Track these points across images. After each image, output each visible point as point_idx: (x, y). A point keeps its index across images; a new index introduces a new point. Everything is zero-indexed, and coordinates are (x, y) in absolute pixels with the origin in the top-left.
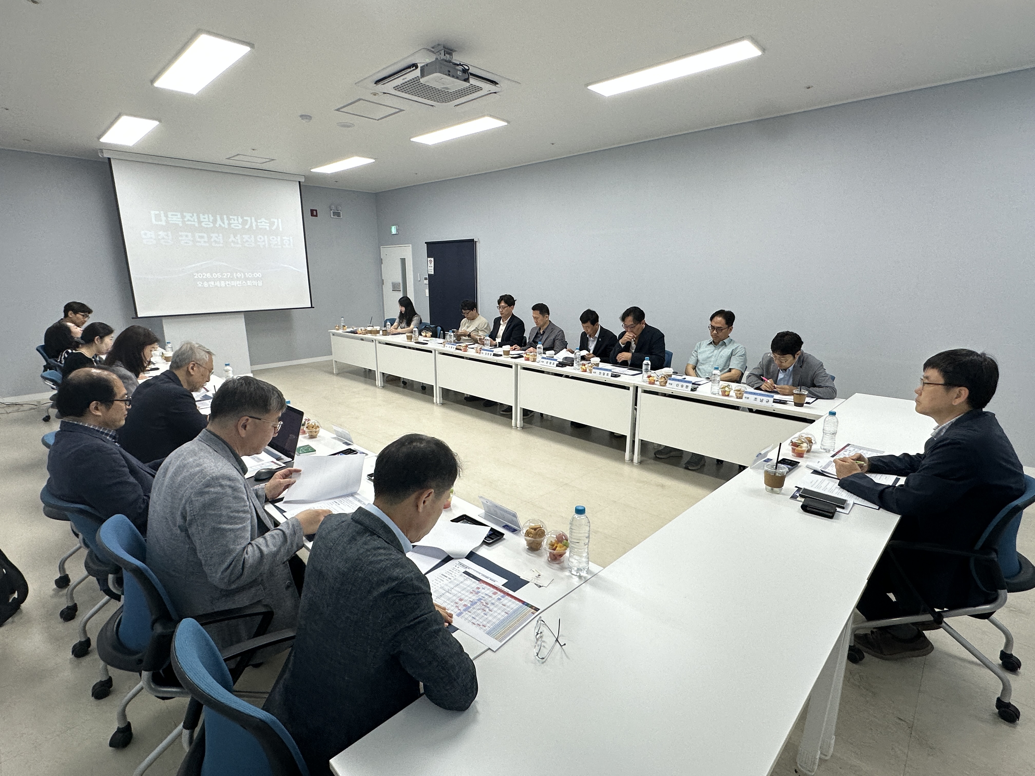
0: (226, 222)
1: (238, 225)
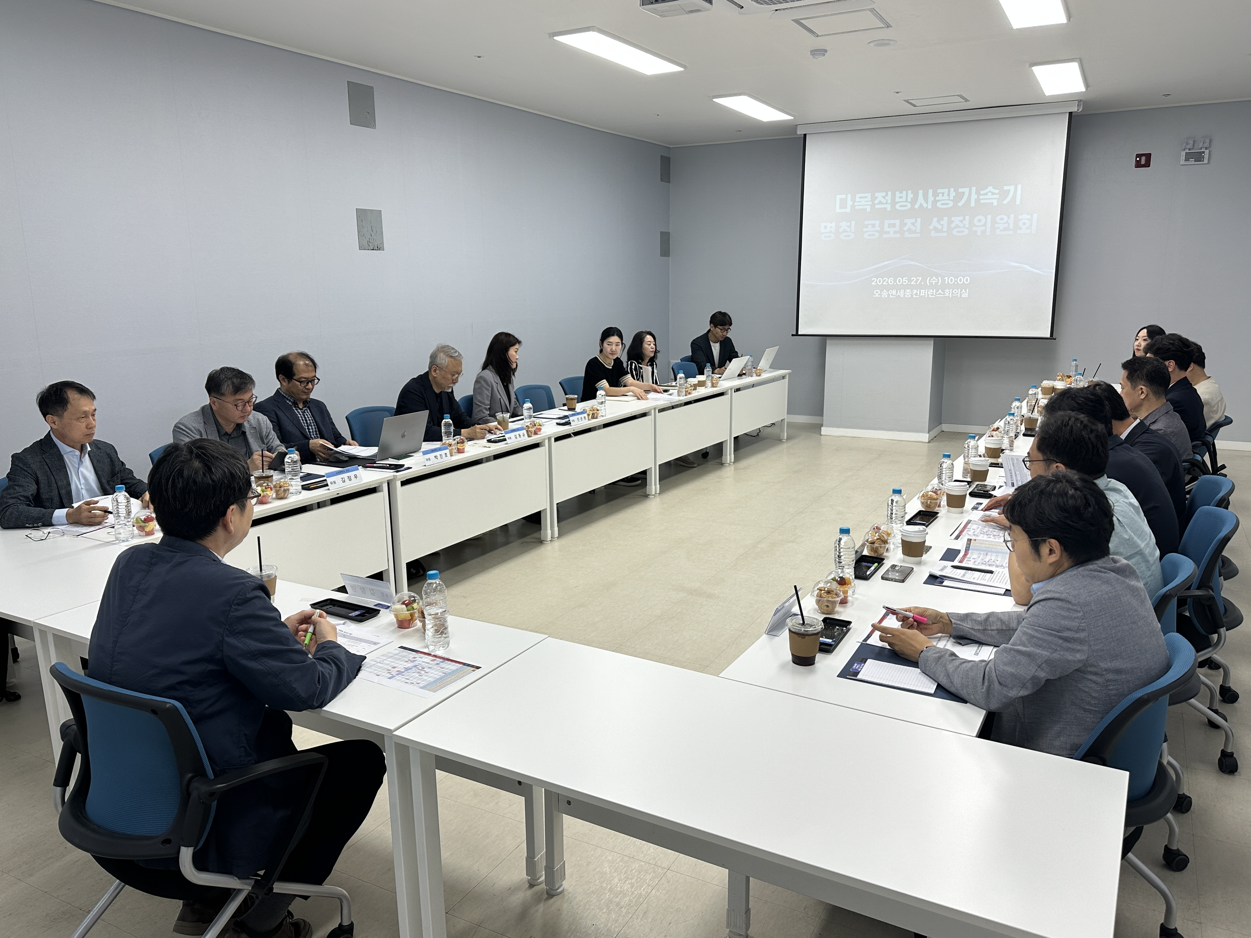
0: (931, 198)
1: (948, 202)
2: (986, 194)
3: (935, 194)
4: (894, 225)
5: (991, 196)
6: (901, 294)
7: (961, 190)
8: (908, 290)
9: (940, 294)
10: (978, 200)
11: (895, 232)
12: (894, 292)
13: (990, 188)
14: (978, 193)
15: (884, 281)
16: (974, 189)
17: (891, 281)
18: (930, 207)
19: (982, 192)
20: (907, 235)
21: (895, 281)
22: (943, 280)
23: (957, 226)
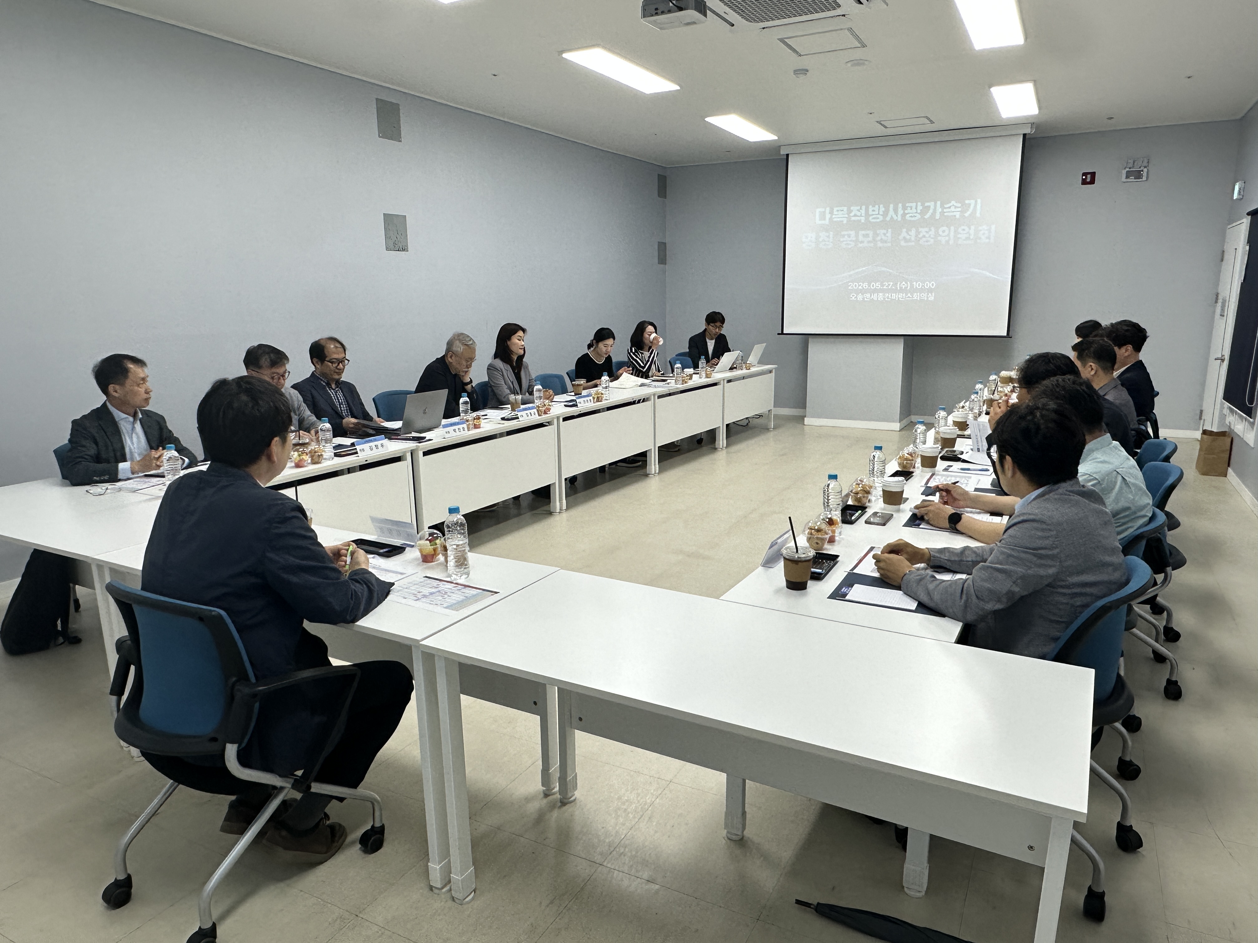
0: (900, 212)
1: (915, 214)
2: (950, 207)
3: (905, 208)
4: (866, 236)
5: (954, 209)
6: (875, 297)
7: (927, 204)
8: (881, 294)
9: (909, 297)
10: (942, 213)
11: (869, 242)
12: (868, 295)
13: (953, 202)
14: (942, 206)
15: (859, 285)
16: (939, 203)
17: (865, 285)
18: (899, 219)
19: (946, 206)
20: (880, 244)
21: (869, 286)
22: (912, 286)
23: (924, 236)
